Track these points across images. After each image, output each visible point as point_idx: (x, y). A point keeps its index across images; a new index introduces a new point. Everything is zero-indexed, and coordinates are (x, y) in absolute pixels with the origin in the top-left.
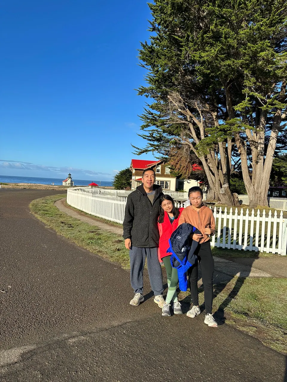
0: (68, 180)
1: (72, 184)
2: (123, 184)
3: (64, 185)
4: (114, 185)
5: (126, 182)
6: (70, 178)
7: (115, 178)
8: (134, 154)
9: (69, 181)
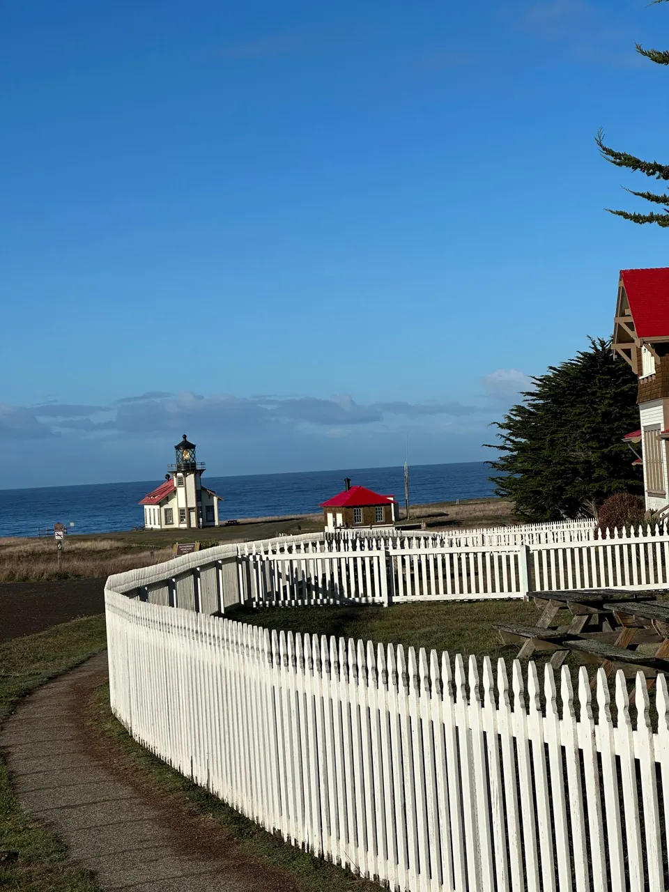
0: (181, 491)
1: (204, 510)
2: (576, 473)
3: (157, 527)
4: (506, 488)
5: (594, 457)
6: (190, 468)
7: (506, 432)
8: (637, 219)
9: (184, 497)
